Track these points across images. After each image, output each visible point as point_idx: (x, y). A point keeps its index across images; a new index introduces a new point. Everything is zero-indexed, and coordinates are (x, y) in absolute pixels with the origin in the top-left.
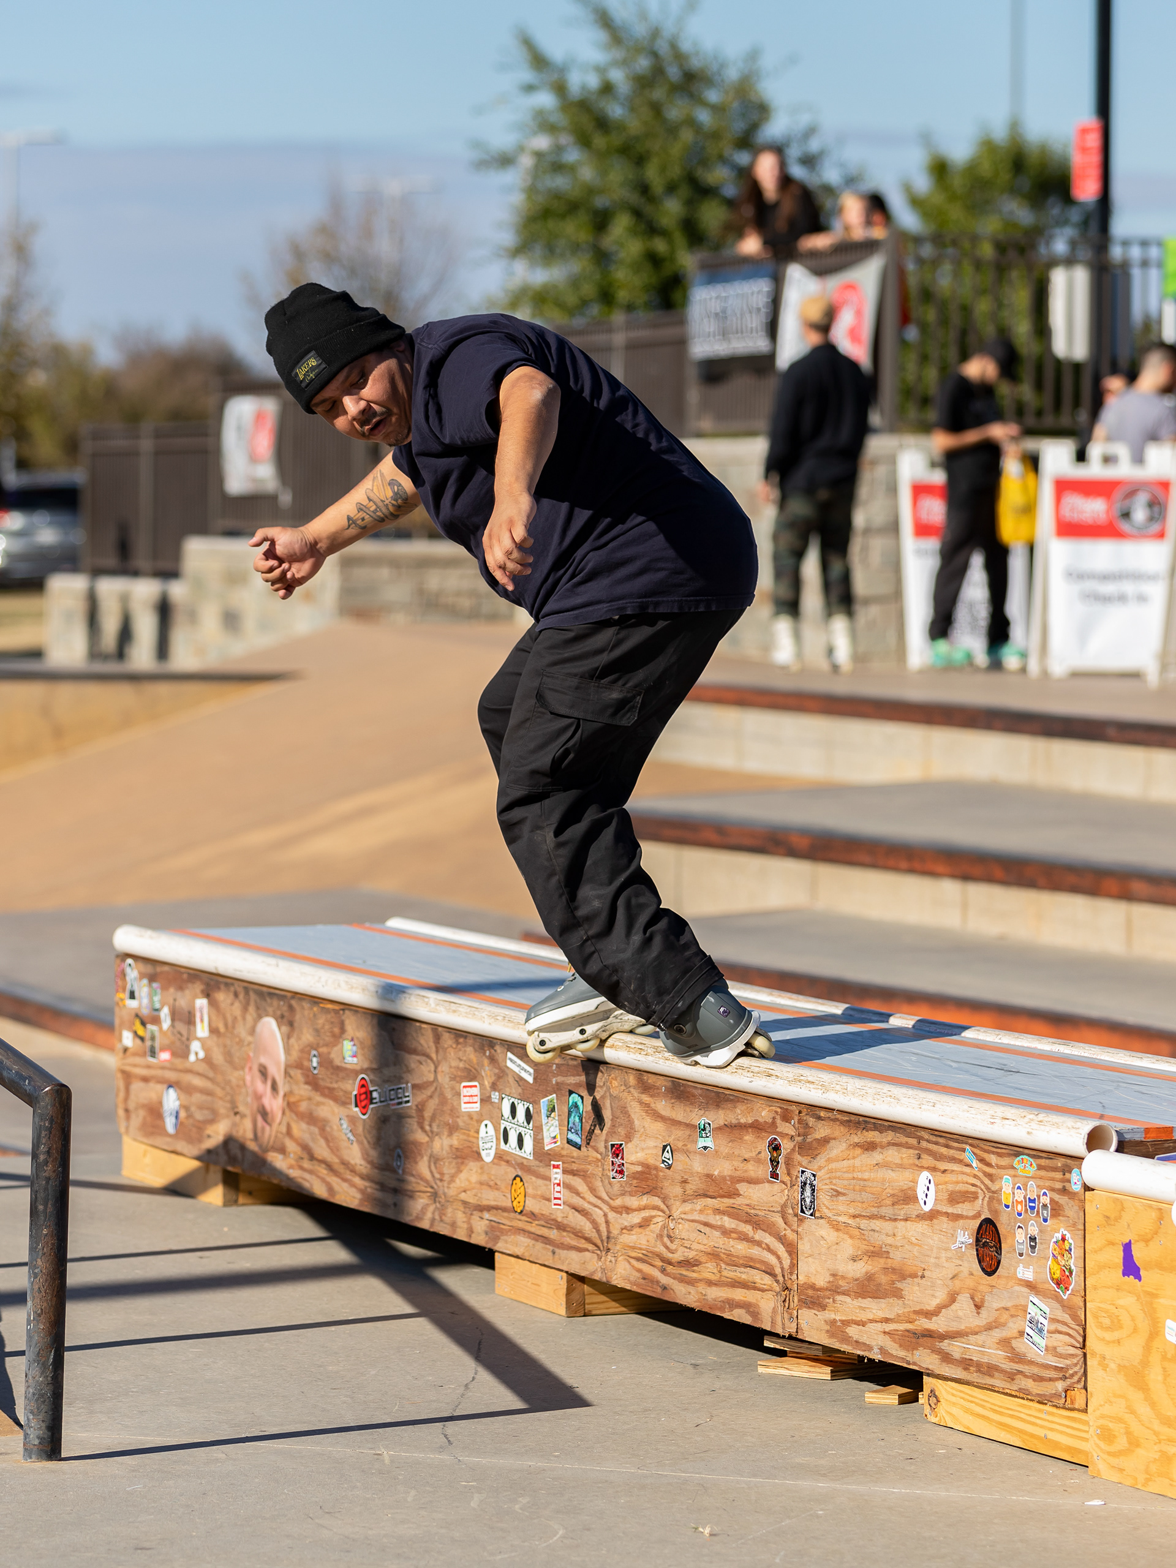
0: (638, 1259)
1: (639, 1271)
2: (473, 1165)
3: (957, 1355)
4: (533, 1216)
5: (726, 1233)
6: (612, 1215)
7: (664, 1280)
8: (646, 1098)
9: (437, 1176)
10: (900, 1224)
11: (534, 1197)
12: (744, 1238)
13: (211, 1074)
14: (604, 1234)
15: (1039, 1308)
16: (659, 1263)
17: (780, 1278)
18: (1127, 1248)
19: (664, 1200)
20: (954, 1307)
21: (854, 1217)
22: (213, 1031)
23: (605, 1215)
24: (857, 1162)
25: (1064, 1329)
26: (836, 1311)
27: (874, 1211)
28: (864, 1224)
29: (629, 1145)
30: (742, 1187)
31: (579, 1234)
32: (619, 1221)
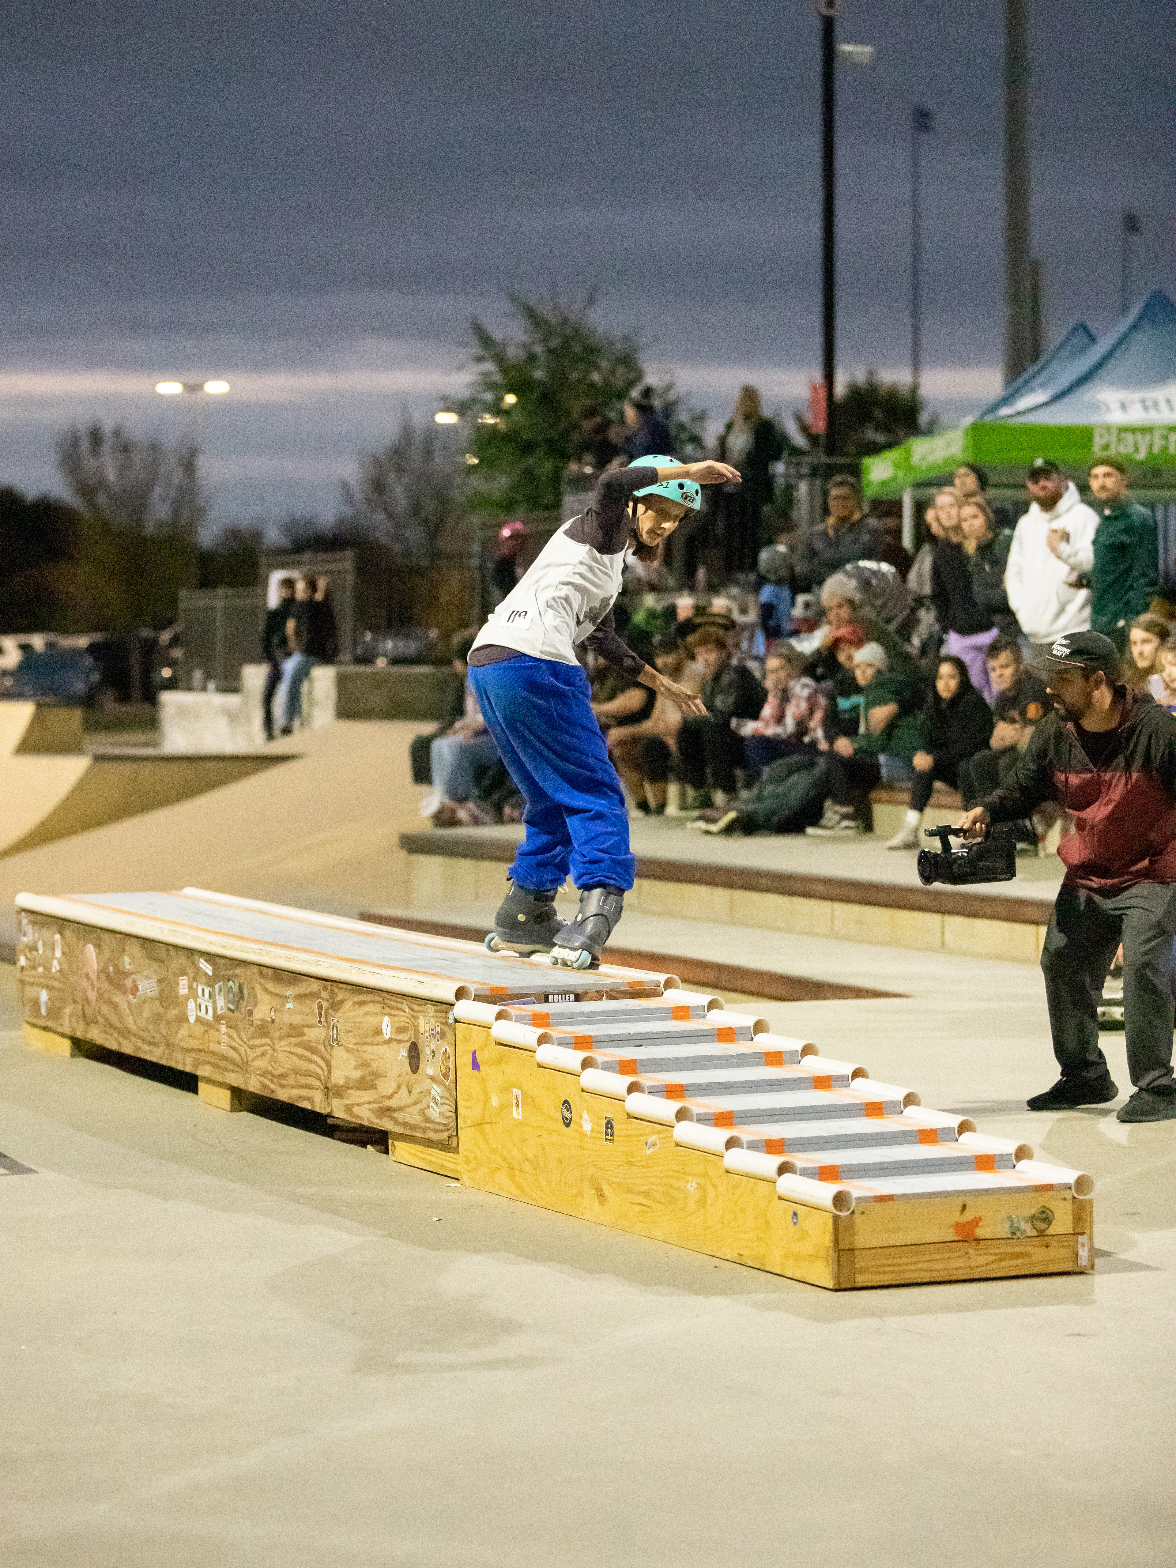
0: (261, 1075)
1: (260, 1082)
2: (185, 1025)
3: (401, 1120)
4: (213, 1053)
5: (299, 1057)
6: (248, 1050)
7: (272, 1086)
8: (262, 981)
9: (169, 1033)
10: (376, 1047)
11: (214, 1042)
12: (307, 1059)
13: (63, 979)
14: (245, 1061)
15: (437, 1090)
16: (269, 1077)
17: (323, 1082)
18: (474, 1053)
19: (272, 1040)
20: (400, 1092)
21: (356, 1044)
22: (63, 953)
23: (246, 1051)
24: (356, 1013)
25: (447, 1102)
26: (348, 1098)
27: (364, 1040)
28: (360, 1047)
29: (256, 1010)
30: (306, 1030)
31: (234, 1063)
32: (252, 1054)
